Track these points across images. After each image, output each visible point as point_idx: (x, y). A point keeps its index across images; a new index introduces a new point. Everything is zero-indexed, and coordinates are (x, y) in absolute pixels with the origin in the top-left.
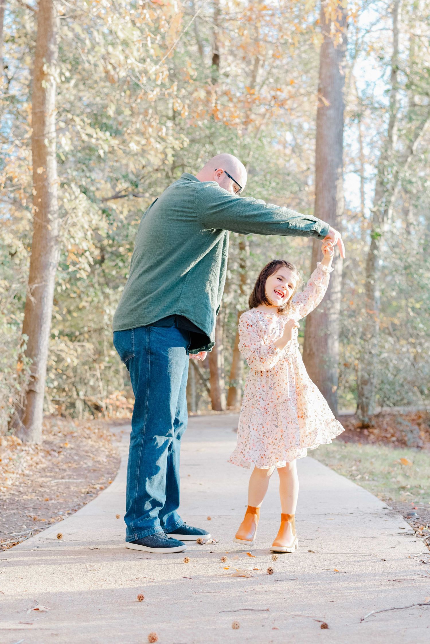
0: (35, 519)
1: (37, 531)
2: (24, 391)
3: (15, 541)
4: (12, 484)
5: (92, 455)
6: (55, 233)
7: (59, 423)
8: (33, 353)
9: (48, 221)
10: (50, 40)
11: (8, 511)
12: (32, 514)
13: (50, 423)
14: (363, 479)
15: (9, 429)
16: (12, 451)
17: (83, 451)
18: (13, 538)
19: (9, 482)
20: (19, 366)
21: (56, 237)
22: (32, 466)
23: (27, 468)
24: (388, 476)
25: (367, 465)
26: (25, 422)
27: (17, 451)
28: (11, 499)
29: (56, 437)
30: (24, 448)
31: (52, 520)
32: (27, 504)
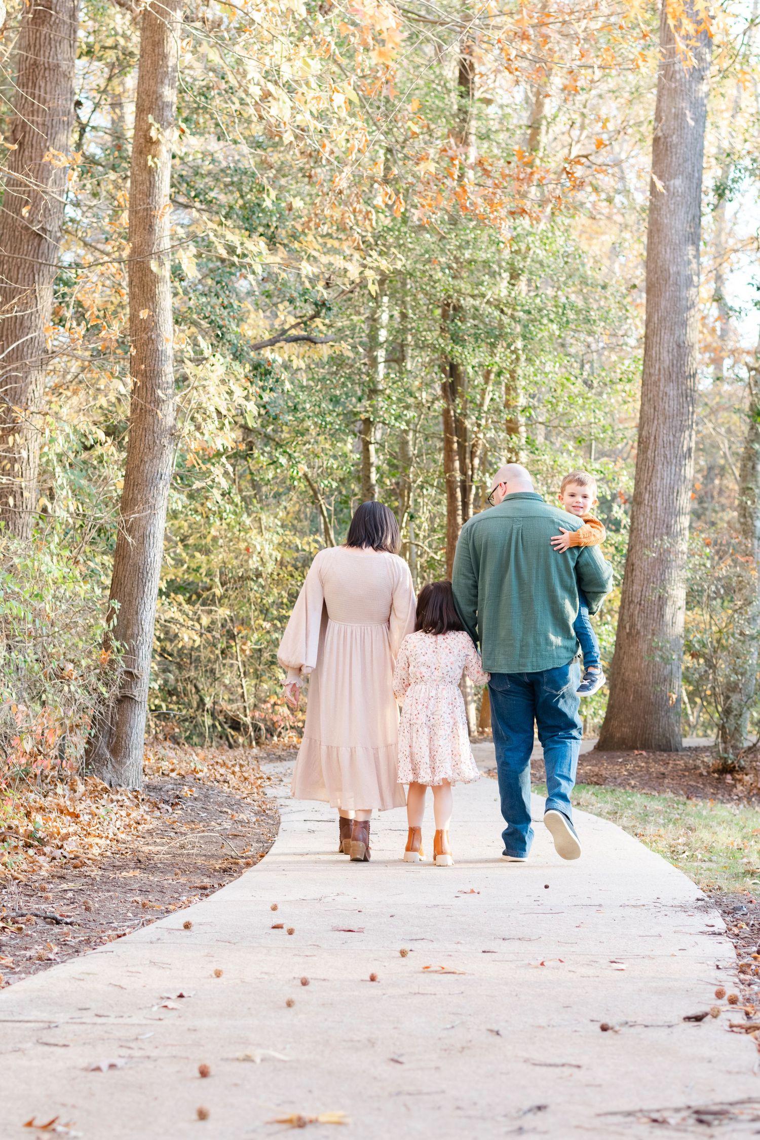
0: (144, 905)
1: (149, 921)
2: (113, 699)
3: (120, 932)
4: (101, 855)
5: (230, 812)
6: (169, 421)
7: (171, 754)
8: (129, 632)
9: (158, 402)
10: (162, 82)
11: (100, 894)
12: (138, 899)
13: (155, 755)
14: (692, 858)
15: (87, 764)
16: (96, 802)
17: (215, 803)
18: (115, 929)
19: (96, 851)
20: (105, 656)
21: (171, 428)
22: (129, 826)
23: (122, 828)
24: (737, 855)
25: (705, 834)
26: (115, 751)
27: (103, 802)
28: (102, 876)
29: (166, 778)
30: (115, 798)
31: (171, 907)
32: (130, 885)
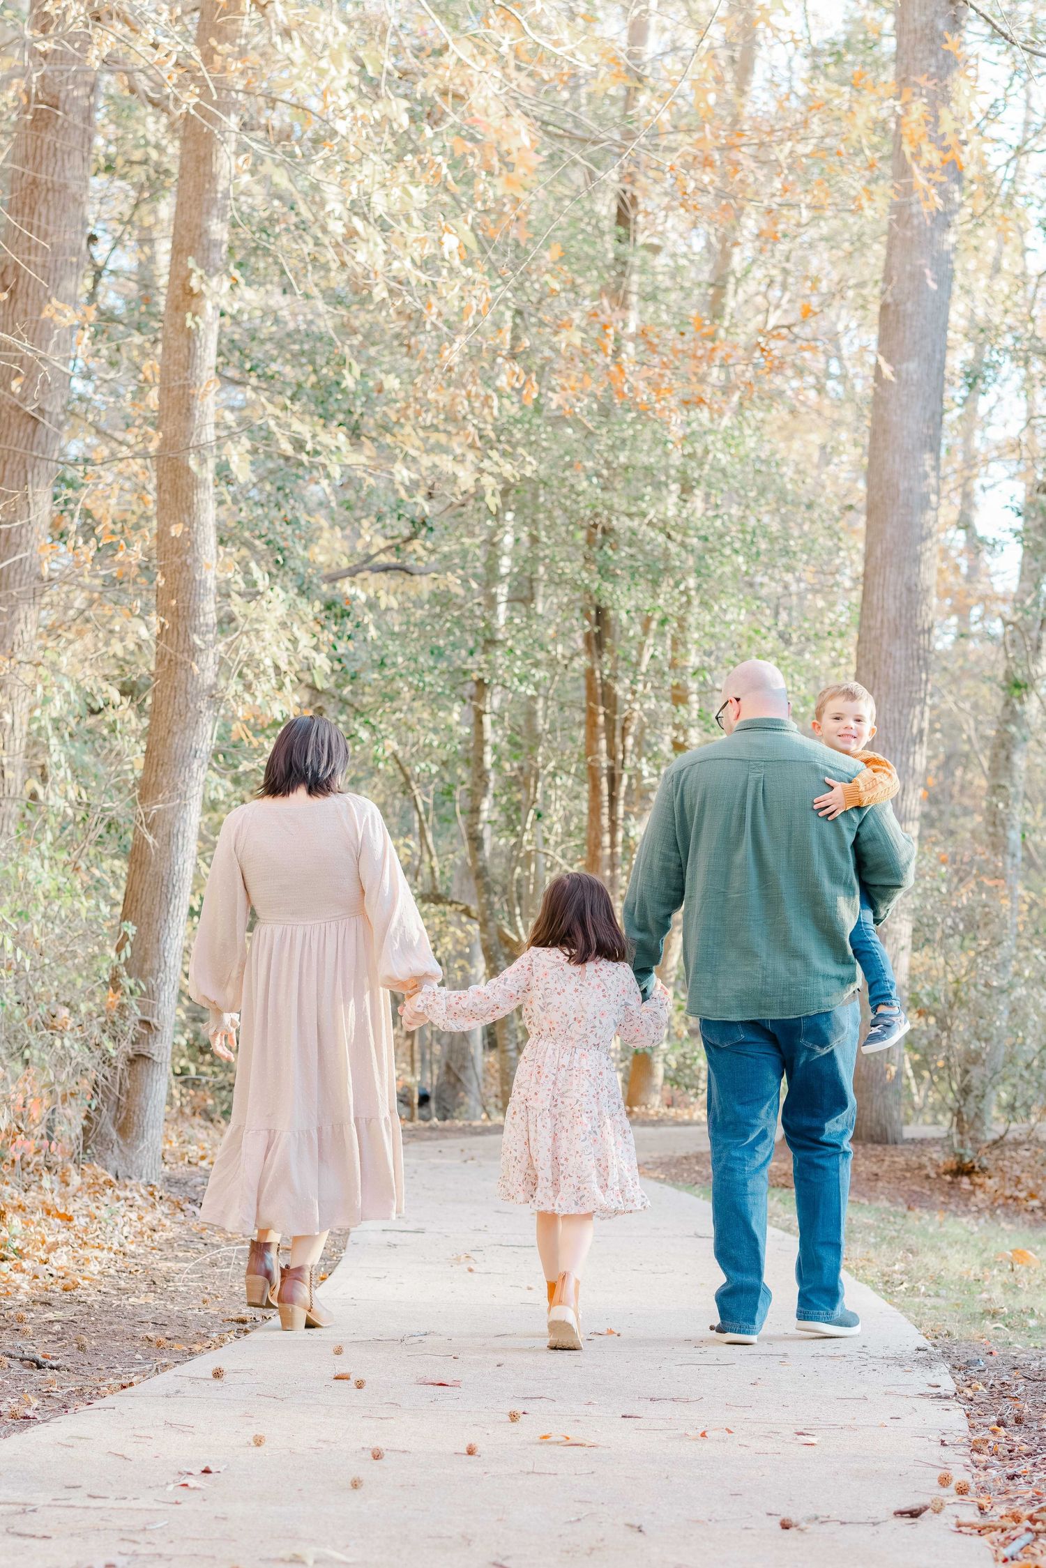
0: (159, 1344)
1: (166, 1366)
2: (122, 1059)
3: (125, 1382)
4: (101, 1273)
6: (209, 678)
7: (201, 1135)
8: (147, 967)
9: (193, 651)
10: (208, 213)
11: (99, 1327)
12: (151, 1335)
13: (179, 1136)
14: (913, 1291)
15: (85, 1148)
16: (96, 1200)
18: (119, 1376)
19: (94, 1268)
20: (113, 998)
21: (211, 688)
22: (142, 1233)
23: (131, 1237)
24: (975, 1288)
25: (931, 1259)
26: (123, 1130)
27: (105, 1200)
28: (103, 1302)
29: (194, 1169)
30: (122, 1194)
31: (197, 1347)
32: (140, 1315)
